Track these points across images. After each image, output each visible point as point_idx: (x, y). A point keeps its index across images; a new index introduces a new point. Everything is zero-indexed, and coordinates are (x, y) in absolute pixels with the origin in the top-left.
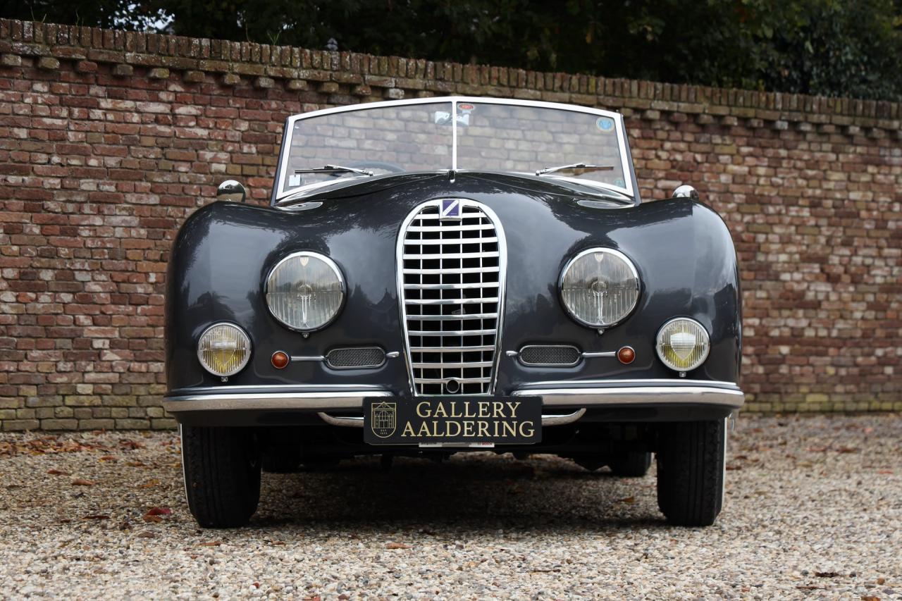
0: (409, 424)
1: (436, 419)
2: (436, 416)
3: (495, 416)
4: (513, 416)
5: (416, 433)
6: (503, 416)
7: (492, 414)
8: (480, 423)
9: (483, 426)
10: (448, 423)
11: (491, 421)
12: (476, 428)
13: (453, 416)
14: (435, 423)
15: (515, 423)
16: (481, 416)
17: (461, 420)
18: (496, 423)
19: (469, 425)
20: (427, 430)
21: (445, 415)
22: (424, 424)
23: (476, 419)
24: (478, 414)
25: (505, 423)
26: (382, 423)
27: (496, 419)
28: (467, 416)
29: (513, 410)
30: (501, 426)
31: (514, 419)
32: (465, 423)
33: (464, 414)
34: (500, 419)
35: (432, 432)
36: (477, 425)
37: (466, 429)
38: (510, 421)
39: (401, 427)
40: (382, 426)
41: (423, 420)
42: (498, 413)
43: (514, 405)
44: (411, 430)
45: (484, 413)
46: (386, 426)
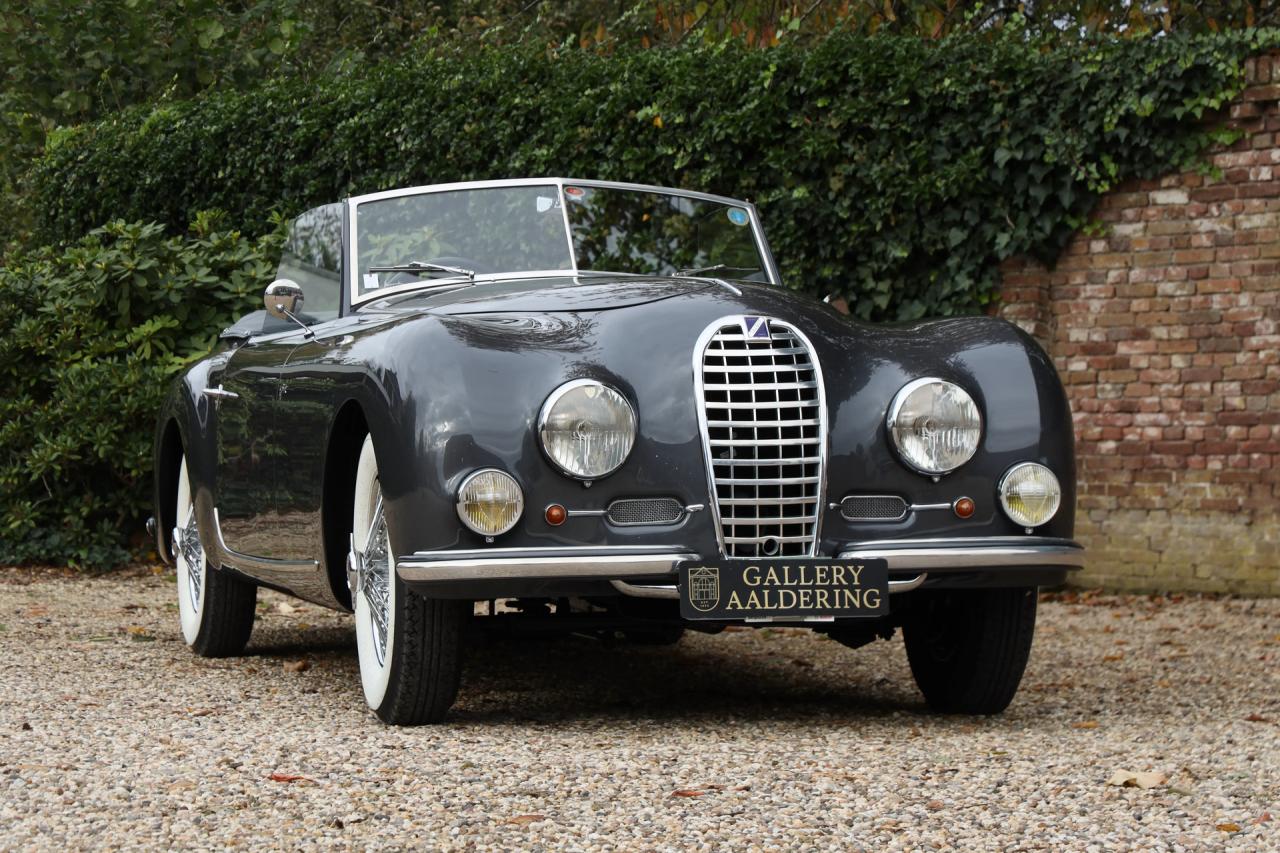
0: (734, 594)
1: (766, 588)
2: (766, 584)
3: (835, 583)
4: (856, 583)
5: (744, 605)
6: (844, 583)
7: (832, 581)
8: (818, 591)
9: (822, 595)
10: (781, 592)
11: (830, 589)
12: (813, 599)
13: (787, 583)
14: (766, 592)
15: (858, 591)
16: (819, 583)
17: (795, 589)
18: (837, 591)
19: (805, 594)
20: (756, 601)
21: (777, 583)
22: (753, 594)
23: (814, 587)
24: (815, 581)
25: (847, 592)
26: (702, 593)
27: (836, 587)
28: (803, 583)
29: (856, 575)
30: (842, 595)
31: (857, 587)
32: (801, 591)
33: (800, 581)
34: (841, 586)
35: (763, 604)
36: (814, 594)
37: (802, 599)
38: (852, 589)
39: (725, 598)
40: (702, 596)
41: (751, 588)
42: (838, 579)
43: (856, 570)
44: (737, 601)
45: (822, 580)
46: (707, 596)
